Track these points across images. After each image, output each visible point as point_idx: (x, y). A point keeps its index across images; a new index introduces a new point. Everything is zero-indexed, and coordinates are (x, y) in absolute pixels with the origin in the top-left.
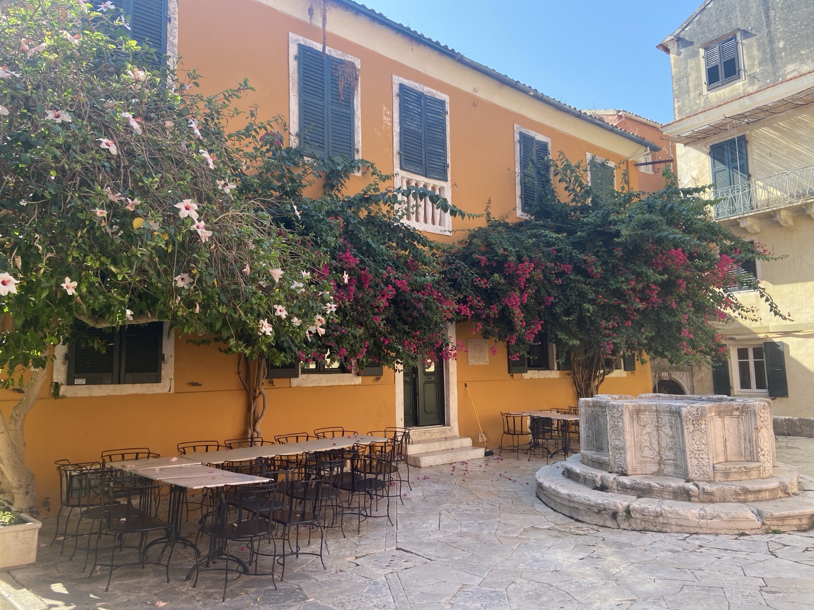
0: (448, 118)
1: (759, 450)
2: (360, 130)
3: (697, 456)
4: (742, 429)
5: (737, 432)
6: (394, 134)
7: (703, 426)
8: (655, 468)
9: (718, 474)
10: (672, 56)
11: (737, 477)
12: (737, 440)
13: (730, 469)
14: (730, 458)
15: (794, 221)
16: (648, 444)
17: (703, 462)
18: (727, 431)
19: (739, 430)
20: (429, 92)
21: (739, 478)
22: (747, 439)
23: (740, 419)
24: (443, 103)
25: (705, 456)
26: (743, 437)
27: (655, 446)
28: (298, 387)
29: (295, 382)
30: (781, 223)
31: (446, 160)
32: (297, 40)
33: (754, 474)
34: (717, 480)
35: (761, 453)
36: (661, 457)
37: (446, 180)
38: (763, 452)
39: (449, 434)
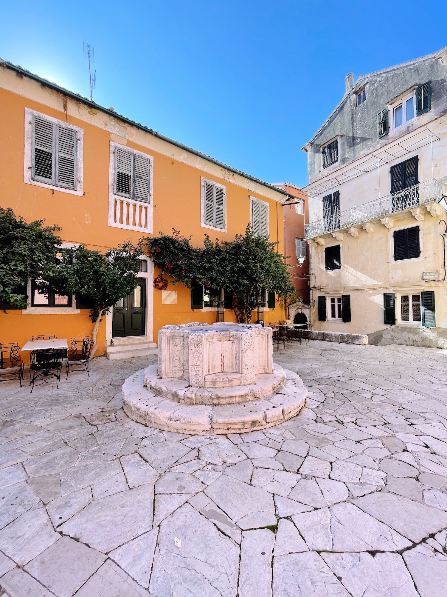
0: (152, 169)
1: (244, 365)
2: (82, 170)
3: (196, 369)
4: (234, 350)
5: (231, 352)
6: (110, 174)
7: (201, 349)
8: (180, 374)
9: (207, 382)
10: (309, 153)
11: (222, 384)
12: (231, 358)
13: (216, 379)
14: (226, 369)
15: (359, 233)
16: (178, 358)
17: (199, 374)
18: (225, 352)
19: (232, 351)
20: (138, 153)
21: (223, 385)
22: (237, 357)
23: (234, 343)
24: (149, 160)
25: (201, 369)
26: (234, 356)
27: (181, 360)
28: (28, 315)
29: (24, 312)
30: (352, 234)
31: (149, 192)
32: (32, 113)
33: (236, 382)
34: (207, 386)
35: (245, 367)
36: (184, 367)
37: (149, 203)
38: (247, 367)
39: (146, 341)
